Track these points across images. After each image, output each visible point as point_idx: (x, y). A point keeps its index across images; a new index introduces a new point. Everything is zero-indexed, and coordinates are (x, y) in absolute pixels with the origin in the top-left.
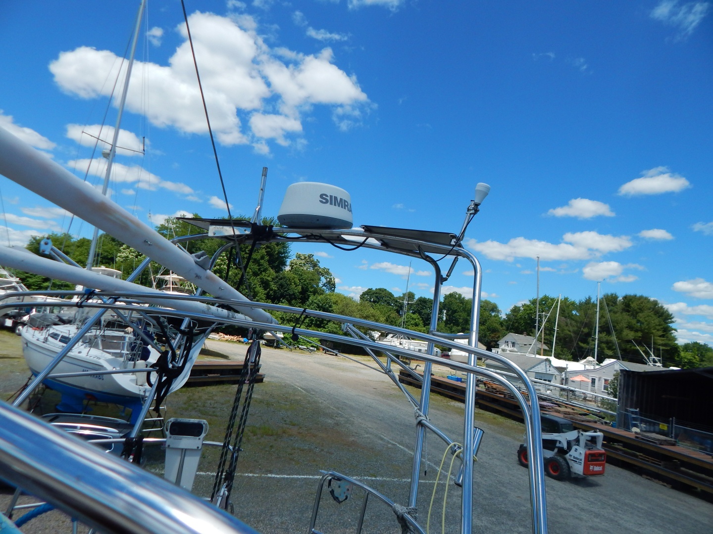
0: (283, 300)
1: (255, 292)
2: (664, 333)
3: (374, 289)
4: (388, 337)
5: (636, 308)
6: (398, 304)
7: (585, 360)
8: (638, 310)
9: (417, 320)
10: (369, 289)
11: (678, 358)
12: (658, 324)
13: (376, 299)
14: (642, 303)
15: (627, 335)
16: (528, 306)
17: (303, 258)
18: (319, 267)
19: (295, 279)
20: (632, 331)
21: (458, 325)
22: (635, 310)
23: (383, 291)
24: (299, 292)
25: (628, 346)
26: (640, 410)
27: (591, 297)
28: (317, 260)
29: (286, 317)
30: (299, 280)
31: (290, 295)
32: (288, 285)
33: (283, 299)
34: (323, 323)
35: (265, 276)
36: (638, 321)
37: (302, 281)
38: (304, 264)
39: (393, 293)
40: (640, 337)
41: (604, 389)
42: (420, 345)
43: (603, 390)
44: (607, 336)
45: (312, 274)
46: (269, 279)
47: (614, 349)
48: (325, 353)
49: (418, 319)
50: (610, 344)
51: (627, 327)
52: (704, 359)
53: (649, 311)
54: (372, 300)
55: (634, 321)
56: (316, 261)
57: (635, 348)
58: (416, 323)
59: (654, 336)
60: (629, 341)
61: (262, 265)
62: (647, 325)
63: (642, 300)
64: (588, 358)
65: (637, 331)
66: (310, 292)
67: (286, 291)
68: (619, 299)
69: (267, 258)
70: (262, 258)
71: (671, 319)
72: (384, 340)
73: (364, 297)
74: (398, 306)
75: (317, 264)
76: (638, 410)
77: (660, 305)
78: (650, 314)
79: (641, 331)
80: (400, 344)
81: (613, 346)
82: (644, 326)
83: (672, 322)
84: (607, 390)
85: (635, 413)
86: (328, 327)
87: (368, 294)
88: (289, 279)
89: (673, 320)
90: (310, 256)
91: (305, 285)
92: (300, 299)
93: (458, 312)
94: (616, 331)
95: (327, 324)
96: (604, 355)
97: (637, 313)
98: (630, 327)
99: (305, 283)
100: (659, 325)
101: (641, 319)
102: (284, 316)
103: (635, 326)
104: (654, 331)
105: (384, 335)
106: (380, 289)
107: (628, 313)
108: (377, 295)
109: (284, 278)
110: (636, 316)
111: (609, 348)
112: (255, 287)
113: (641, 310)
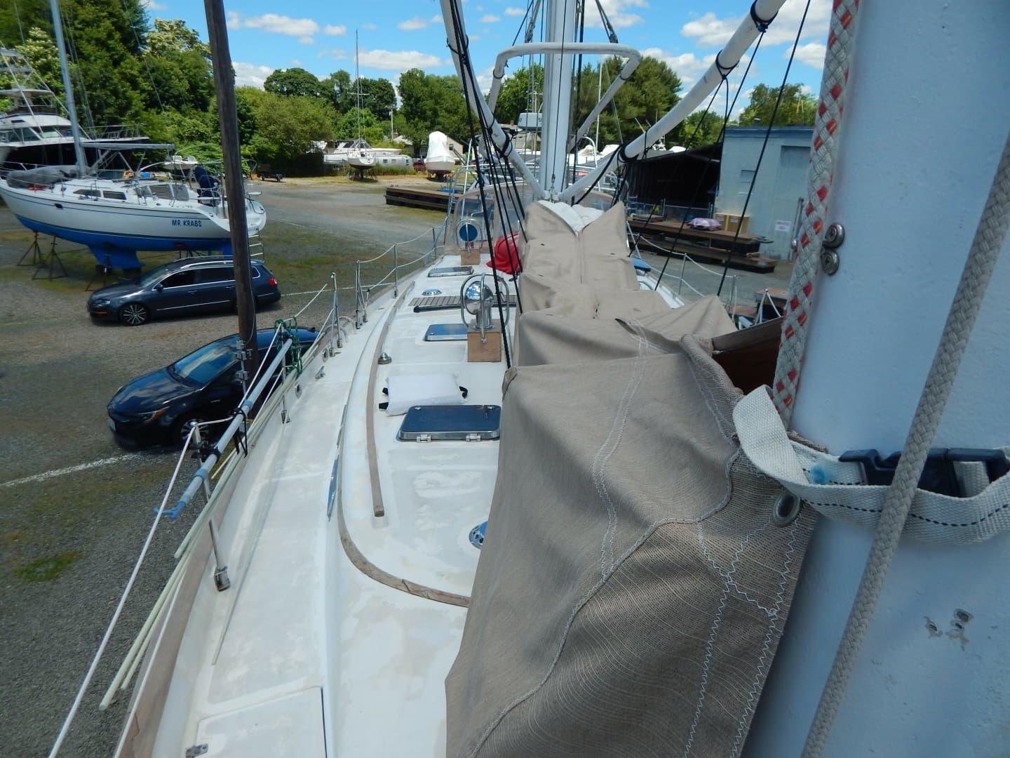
0: (167, 107)
1: (126, 98)
2: (670, 106)
3: (284, 71)
4: (339, 148)
5: (642, 75)
6: (327, 92)
7: (584, 150)
8: (644, 78)
9: (368, 117)
10: (276, 71)
11: (682, 134)
12: (664, 94)
13: (291, 88)
14: (648, 68)
15: (630, 112)
16: (513, 81)
17: (167, 28)
18: (200, 43)
19: (175, 69)
20: (635, 106)
21: (425, 120)
22: (641, 78)
23: (299, 73)
24: (188, 91)
25: (631, 126)
26: (639, 197)
27: (591, 64)
28: (194, 31)
29: (184, 133)
30: (181, 69)
31: (175, 97)
32: (167, 80)
33: (166, 104)
34: (244, 138)
35: (126, 68)
36: (644, 92)
37: (186, 71)
38: (173, 39)
39: (316, 76)
40: (644, 113)
41: (606, 182)
42: (384, 154)
43: (604, 183)
44: (608, 117)
45: (194, 56)
46: (135, 72)
47: (616, 133)
48: (263, 180)
49: (370, 115)
50: (612, 127)
51: (631, 102)
52: (710, 131)
53: (656, 78)
54: (285, 90)
55: (638, 93)
56: (192, 32)
57: (638, 128)
58: (367, 122)
59: (658, 111)
60: (631, 121)
61: (113, 49)
62: (653, 96)
63: (648, 64)
64: (587, 147)
65: (641, 106)
66: (203, 88)
67: (167, 91)
68: (623, 64)
69: (117, 35)
70: (110, 36)
71: (678, 86)
72: (335, 153)
73: (270, 86)
74: (328, 96)
75: (195, 38)
76: (636, 197)
77: (668, 68)
78: (656, 82)
79: (646, 105)
80: (363, 155)
81: (614, 128)
82: (650, 99)
83: (679, 90)
84: (610, 182)
85: (634, 200)
86: (254, 143)
87: (276, 80)
88: (166, 70)
89: (680, 87)
90: (180, 24)
91: (191, 77)
92: (192, 101)
93: (423, 100)
94: (618, 108)
95: (250, 138)
96: (604, 141)
97: (642, 82)
98: (634, 102)
99: (191, 74)
100: (666, 96)
101: (646, 90)
102: (181, 133)
103: (640, 99)
104: (659, 104)
105: (332, 146)
106: (294, 70)
107: (632, 83)
108: (291, 80)
109: (158, 68)
110: (641, 86)
111: (610, 131)
112: (126, 91)
113: (647, 77)
